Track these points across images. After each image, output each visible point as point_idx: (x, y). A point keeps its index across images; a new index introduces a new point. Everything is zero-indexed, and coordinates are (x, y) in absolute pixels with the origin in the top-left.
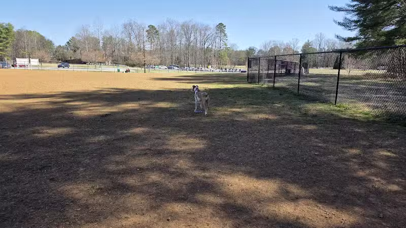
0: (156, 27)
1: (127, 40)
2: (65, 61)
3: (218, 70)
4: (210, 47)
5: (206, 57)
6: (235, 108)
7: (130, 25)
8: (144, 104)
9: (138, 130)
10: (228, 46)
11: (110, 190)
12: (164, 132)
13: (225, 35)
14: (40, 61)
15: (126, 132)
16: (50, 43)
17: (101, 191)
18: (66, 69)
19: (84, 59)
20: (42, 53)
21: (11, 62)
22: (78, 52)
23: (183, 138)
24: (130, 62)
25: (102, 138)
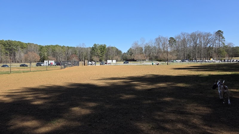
0: (174, 38)
1: (157, 47)
2: (127, 60)
3: (218, 61)
4: (211, 46)
5: (209, 53)
6: (233, 89)
7: (159, 38)
8: (169, 84)
9: (168, 99)
10: (225, 45)
11: (157, 129)
12: (183, 101)
13: (223, 38)
14: (117, 61)
15: (161, 99)
16: (120, 52)
17: (153, 128)
18: (127, 64)
19: (135, 59)
20: (117, 57)
21: (105, 62)
22: (133, 55)
23: (195, 106)
24: (159, 59)
25: (150, 101)
